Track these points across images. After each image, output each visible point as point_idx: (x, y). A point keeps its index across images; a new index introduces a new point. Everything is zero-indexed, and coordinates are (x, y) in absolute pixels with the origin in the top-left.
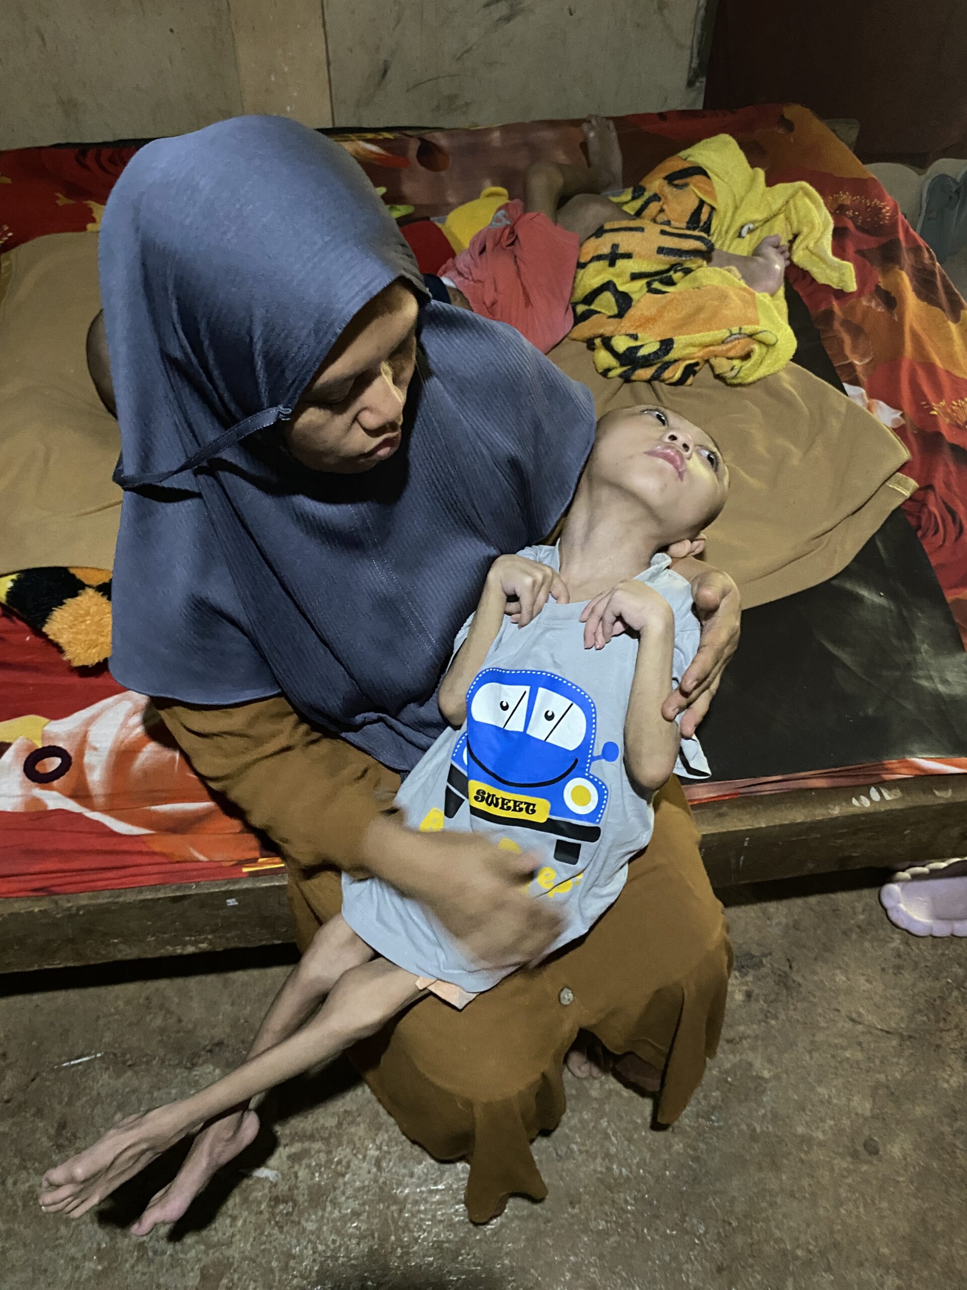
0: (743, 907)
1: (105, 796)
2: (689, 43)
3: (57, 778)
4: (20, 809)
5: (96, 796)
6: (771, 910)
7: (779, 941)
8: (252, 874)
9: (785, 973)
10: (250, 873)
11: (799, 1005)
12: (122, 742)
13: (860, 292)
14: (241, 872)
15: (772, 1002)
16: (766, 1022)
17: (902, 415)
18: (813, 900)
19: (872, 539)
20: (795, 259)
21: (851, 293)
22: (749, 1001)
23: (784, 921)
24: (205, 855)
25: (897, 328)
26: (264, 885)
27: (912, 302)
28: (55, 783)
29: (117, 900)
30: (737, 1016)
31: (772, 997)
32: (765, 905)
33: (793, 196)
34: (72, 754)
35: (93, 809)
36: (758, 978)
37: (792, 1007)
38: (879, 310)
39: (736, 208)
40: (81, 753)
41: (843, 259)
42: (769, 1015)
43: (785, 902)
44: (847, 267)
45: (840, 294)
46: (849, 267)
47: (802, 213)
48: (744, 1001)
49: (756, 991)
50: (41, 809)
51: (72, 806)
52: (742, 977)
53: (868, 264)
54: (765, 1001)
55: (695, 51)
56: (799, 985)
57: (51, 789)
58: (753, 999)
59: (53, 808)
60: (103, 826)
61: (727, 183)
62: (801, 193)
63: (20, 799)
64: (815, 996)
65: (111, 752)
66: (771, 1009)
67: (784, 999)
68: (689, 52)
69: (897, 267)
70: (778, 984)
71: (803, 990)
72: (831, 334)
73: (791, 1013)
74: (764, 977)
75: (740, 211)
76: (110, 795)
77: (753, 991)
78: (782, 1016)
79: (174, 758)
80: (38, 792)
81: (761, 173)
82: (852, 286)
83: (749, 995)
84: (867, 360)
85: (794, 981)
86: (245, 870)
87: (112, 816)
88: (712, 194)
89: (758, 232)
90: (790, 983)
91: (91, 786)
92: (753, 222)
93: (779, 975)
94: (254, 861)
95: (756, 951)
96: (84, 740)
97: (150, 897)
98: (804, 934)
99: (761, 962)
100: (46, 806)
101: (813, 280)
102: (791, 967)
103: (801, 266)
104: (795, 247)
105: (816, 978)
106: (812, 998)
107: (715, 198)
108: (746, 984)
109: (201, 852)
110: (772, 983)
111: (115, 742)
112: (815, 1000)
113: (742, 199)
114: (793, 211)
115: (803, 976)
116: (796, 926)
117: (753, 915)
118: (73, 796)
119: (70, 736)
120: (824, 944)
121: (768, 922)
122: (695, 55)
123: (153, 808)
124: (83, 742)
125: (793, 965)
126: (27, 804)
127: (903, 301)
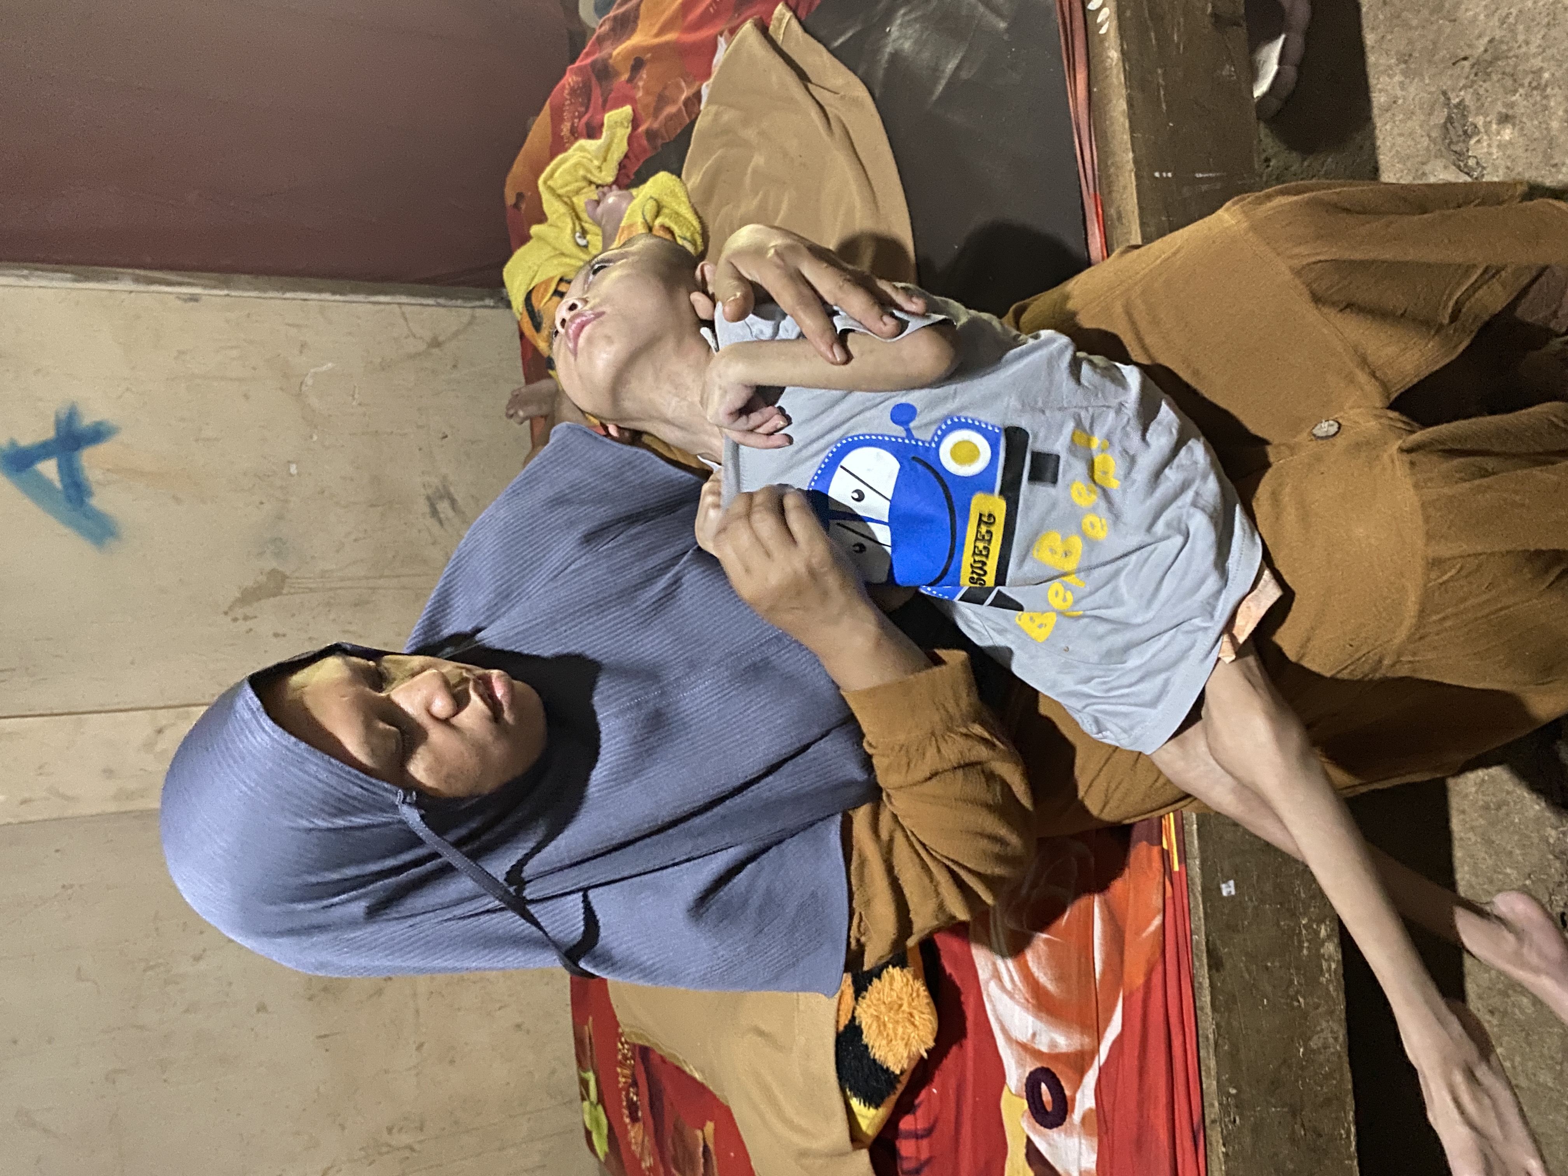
0: (1379, 143)
1: (1082, 1033)
2: (468, 311)
3: (1062, 1089)
4: (1095, 1142)
5: (1082, 1045)
6: (1382, 100)
7: (1427, 81)
8: (1183, 857)
9: (1473, 66)
10: (1180, 862)
11: (1521, 38)
12: (1027, 1000)
13: (632, 101)
14: (1179, 872)
15: (1515, 81)
16: (1546, 86)
17: (721, 35)
18: (1370, 38)
19: (833, 52)
20: (610, 179)
21: (634, 110)
22: (1514, 117)
23: (1398, 78)
24: (1154, 917)
25: (657, 51)
26: (1196, 842)
27: (640, 38)
28: (1068, 1093)
29: (1212, 1041)
30: (1537, 135)
31: (1509, 82)
32: (1376, 111)
33: (552, 190)
34: (1039, 1065)
35: (1096, 1051)
36: (1480, 109)
37: (1524, 49)
38: (645, 76)
39: (563, 254)
40: (1037, 1054)
41: (602, 125)
42: (1534, 84)
43: (1372, 81)
44: (609, 121)
45: (635, 122)
46: (610, 117)
47: (568, 178)
48: (1514, 125)
49: (1500, 108)
50: (1094, 1115)
51: (1091, 1078)
52: (1479, 133)
53: (612, 95)
54: (1515, 91)
55: (478, 303)
56: (1491, 41)
57: (1073, 1099)
58: (1510, 112)
59: (1093, 1101)
60: (1115, 1042)
61: (539, 267)
62: (550, 183)
63: (1083, 1141)
64: (1508, 16)
65: (1036, 1016)
66: (1526, 82)
67: (1512, 62)
68: (477, 310)
69: (611, 61)
70: (1489, 74)
71: (1498, 34)
72: (663, 130)
73: (1533, 49)
74: (1478, 97)
75: (566, 252)
76: (1082, 1027)
77: (1500, 113)
78: (1537, 62)
79: (1047, 941)
80: (1076, 1116)
81: (535, 229)
82: (627, 109)
83: (1505, 119)
84: (683, 84)
85: (1486, 51)
86: (1176, 868)
87: (1105, 1029)
88: (547, 282)
89: (587, 226)
90: (1488, 57)
91: (1071, 1049)
92: (574, 232)
93: (1476, 75)
94: (1165, 856)
95: (1440, 117)
96: (1024, 1047)
97: (1208, 999)
98: (1419, 46)
99: (1457, 106)
100: (1091, 1110)
101: (626, 156)
102: (1465, 59)
103: (615, 172)
104: (600, 182)
105: (1482, 17)
106: (1511, 20)
107: (551, 279)
108: (1487, 124)
109: (1149, 923)
110: (1487, 85)
111: (1027, 1009)
112: (1514, 11)
113: (555, 249)
114: (568, 188)
115: (1480, 36)
116: (1405, 59)
117: (1388, 127)
118: (1082, 1073)
119: (1021, 1064)
120: (1432, 13)
121: (1400, 102)
122: (481, 303)
123: (1097, 976)
124: (1026, 1049)
125: (1462, 55)
126: (1088, 1134)
127: (635, 49)
